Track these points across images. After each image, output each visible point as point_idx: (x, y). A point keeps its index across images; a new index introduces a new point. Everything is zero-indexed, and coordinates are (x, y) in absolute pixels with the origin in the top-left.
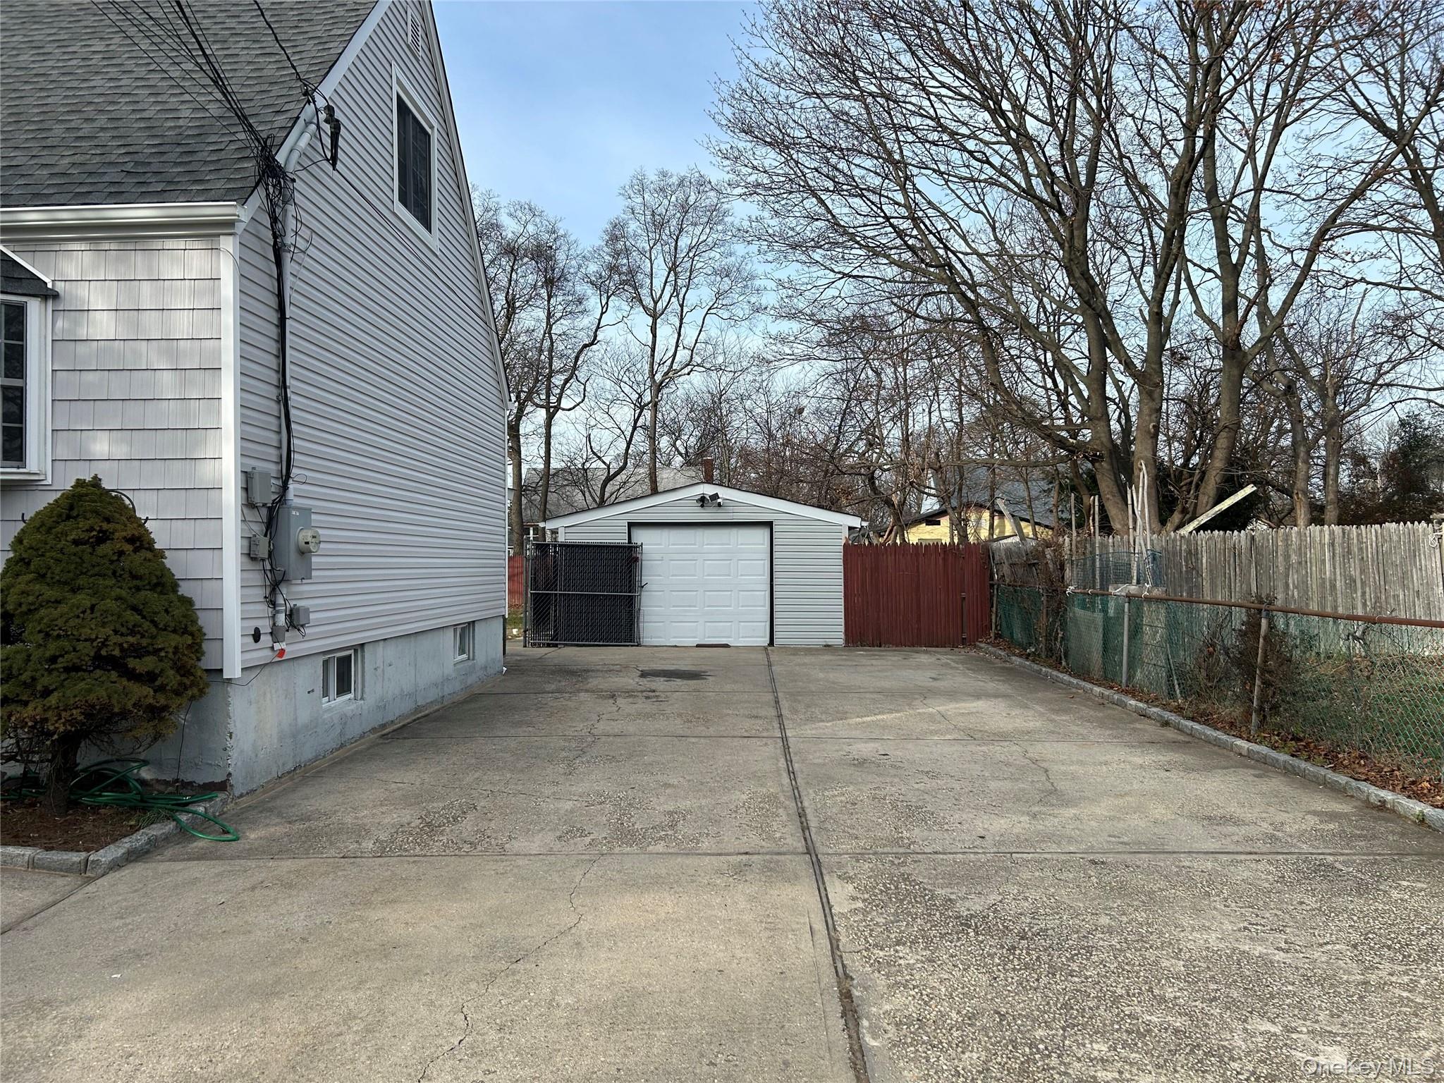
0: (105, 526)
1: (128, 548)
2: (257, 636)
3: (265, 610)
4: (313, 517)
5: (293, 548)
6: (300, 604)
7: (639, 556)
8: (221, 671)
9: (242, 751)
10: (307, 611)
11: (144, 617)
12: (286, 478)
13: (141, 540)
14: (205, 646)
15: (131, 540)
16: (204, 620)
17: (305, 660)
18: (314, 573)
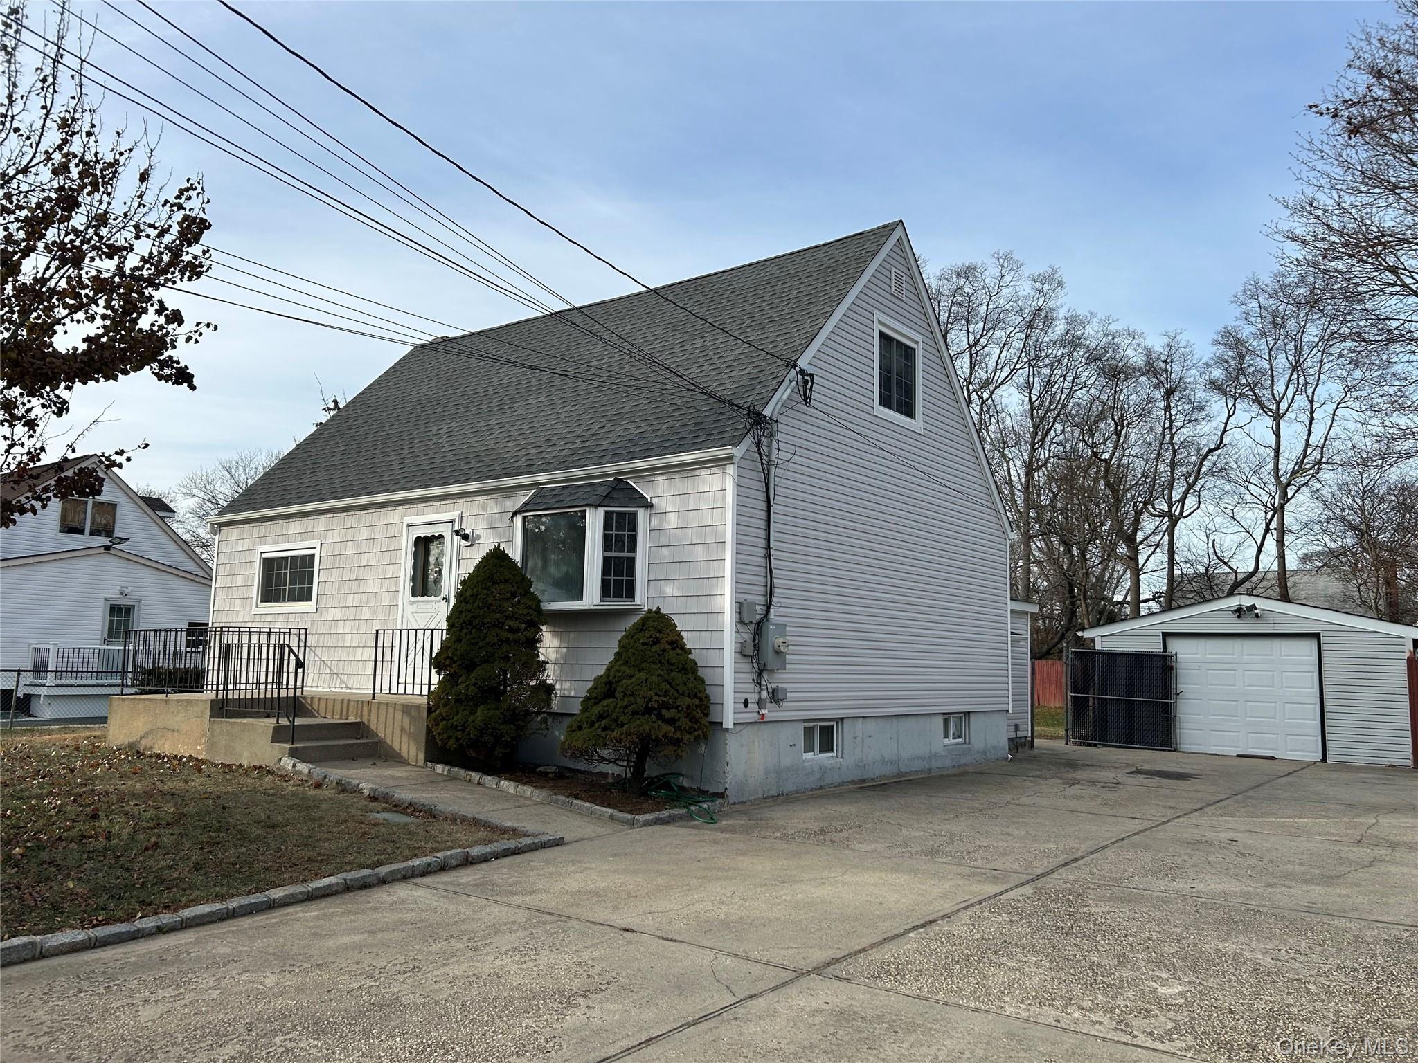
0: (658, 635)
1: (668, 647)
2: (746, 704)
3: (752, 687)
4: (787, 628)
5: (770, 650)
6: (781, 685)
7: (1174, 664)
8: (721, 723)
9: (735, 776)
10: (785, 690)
11: (672, 687)
12: (768, 605)
13: (677, 643)
14: (712, 707)
15: (671, 643)
16: (709, 691)
17: (787, 724)
18: (787, 666)
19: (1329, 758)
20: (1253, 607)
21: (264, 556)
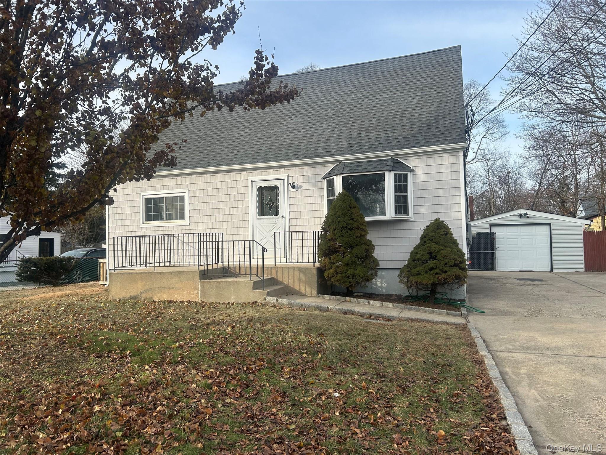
7: (494, 237)
19: (554, 270)
20: (526, 214)
21: (145, 197)
